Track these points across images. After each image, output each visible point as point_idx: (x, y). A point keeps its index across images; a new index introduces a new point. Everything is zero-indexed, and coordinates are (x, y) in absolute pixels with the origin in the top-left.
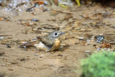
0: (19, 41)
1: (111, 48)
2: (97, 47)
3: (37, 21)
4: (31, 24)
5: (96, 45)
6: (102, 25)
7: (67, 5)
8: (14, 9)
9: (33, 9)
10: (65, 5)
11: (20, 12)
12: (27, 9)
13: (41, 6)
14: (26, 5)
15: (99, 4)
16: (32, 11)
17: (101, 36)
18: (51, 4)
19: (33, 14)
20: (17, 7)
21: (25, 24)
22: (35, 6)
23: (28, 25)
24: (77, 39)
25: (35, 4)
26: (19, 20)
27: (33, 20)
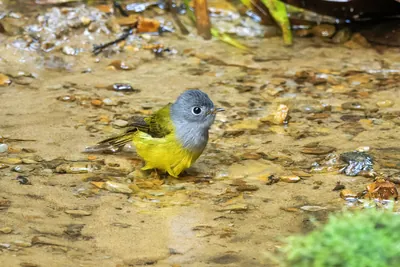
1: (396, 199)
2: (345, 192)
3: (130, 90)
4: (107, 101)
5: (343, 188)
7: (243, 38)
8: (48, 46)
9: (116, 47)
10: (233, 35)
11: (71, 55)
12: (96, 48)
13: (147, 36)
14: (91, 31)
16: (113, 52)
17: (364, 154)
18: (185, 32)
19: (118, 66)
20: (59, 37)
21: (86, 99)
22: (123, 38)
23: (97, 106)
25: (125, 30)
26: (65, 87)
27: (115, 87)
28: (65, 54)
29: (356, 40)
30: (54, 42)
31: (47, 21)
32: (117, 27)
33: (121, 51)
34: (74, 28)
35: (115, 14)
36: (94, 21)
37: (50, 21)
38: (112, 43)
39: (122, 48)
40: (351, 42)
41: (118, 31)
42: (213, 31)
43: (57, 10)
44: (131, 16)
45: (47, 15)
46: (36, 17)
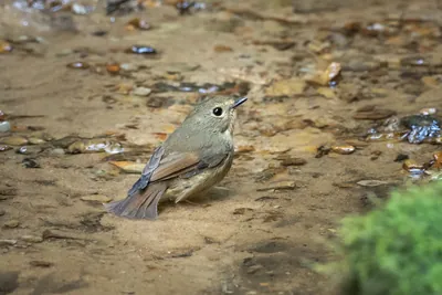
2: (409, 163)
3: (151, 54)
4: (125, 66)
5: (406, 157)
8: (54, 4)
11: (80, 14)
12: (112, 5)
16: (130, 10)
17: (429, 118)
19: (136, 24)
21: (101, 65)
23: (114, 73)
26: (76, 51)
27: (134, 49)
28: (74, 13)
33: (140, 7)
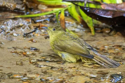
0: (12, 75)
3: (36, 50)
4: (28, 53)
6: (122, 60)
7: (77, 32)
8: (8, 33)
9: (32, 34)
10: (74, 31)
11: (16, 36)
12: (25, 34)
13: (43, 31)
14: (23, 28)
15: (118, 33)
16: (31, 36)
17: (119, 75)
19: (32, 40)
20: (11, 30)
21: (21, 52)
22: (34, 31)
23: (25, 55)
24: (87, 76)
25: (35, 28)
26: (13, 48)
27: (31, 48)
28: (14, 36)
29: (118, 35)
30: (9, 31)
31: (7, 24)
32: (32, 27)
33: (33, 36)
34: (17, 27)
35: (32, 22)
36: (24, 25)
37: (9, 24)
38: (30, 33)
39: (34, 34)
40: (116, 35)
41: (33, 28)
42: (66, 30)
43: (11, 20)
44: (37, 23)
45: (8, 22)
46: (4, 23)
